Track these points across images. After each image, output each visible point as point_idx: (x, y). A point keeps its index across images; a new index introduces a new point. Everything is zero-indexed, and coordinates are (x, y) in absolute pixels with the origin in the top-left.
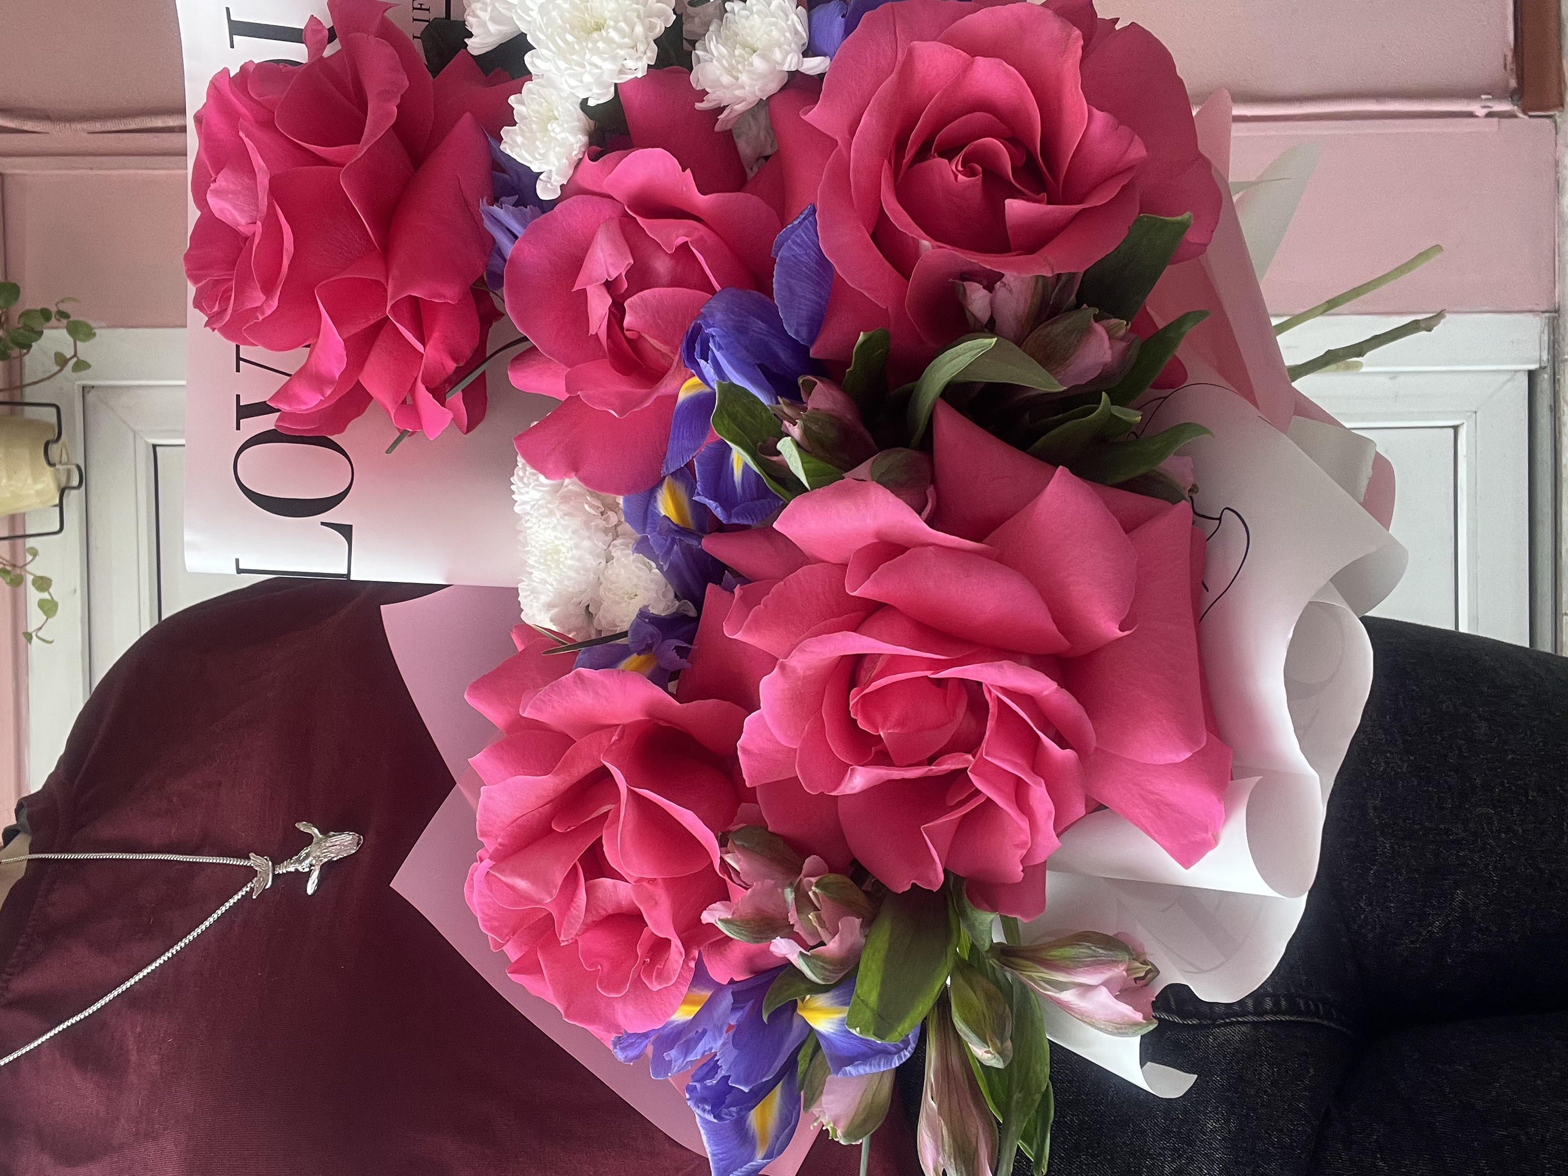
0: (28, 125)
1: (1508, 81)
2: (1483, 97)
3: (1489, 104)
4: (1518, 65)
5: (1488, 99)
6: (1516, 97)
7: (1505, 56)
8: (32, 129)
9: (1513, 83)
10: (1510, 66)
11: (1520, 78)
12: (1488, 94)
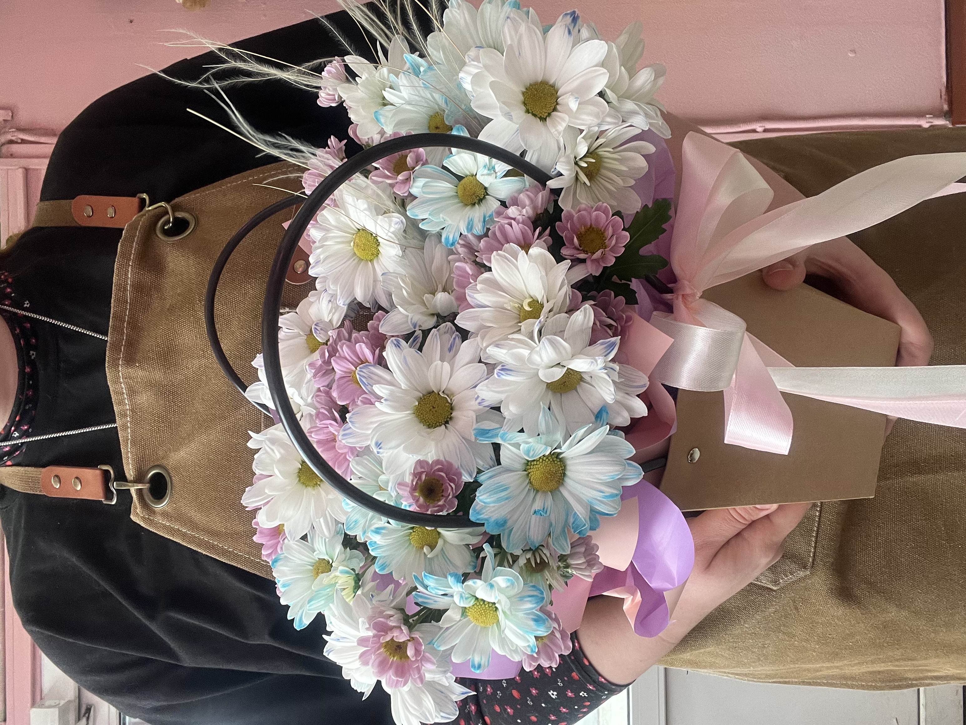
0: (43, 139)
1: (942, 106)
2: (927, 116)
3: (931, 120)
4: (949, 96)
5: (930, 118)
6: (947, 116)
7: (941, 90)
8: (44, 142)
9: (946, 107)
10: (944, 97)
11: (951, 103)
12: (931, 114)
